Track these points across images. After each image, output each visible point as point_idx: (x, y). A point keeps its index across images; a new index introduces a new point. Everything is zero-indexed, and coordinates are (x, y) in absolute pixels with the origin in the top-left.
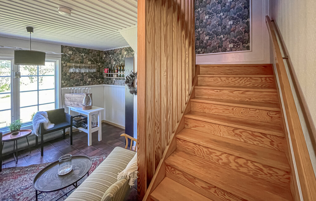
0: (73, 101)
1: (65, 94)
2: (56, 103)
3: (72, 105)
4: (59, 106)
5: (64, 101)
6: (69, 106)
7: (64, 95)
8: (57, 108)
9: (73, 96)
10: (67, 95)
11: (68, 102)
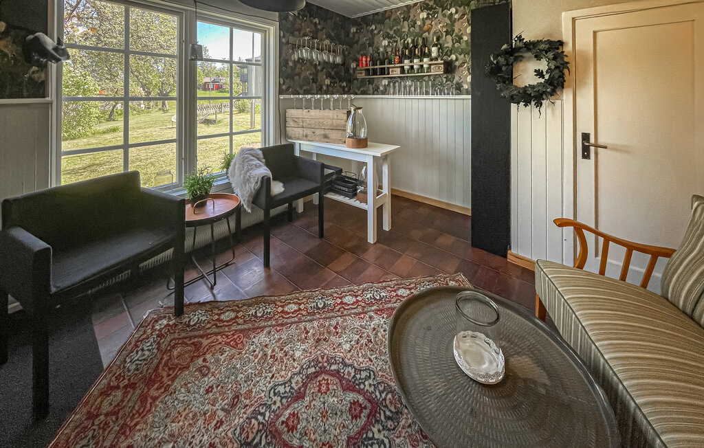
0: (312, 126)
1: (288, 110)
2: (265, 131)
3: (306, 136)
4: (275, 141)
5: (285, 127)
6: (298, 139)
7: (286, 112)
8: (269, 144)
9: (311, 116)
10: (292, 113)
11: (296, 129)
